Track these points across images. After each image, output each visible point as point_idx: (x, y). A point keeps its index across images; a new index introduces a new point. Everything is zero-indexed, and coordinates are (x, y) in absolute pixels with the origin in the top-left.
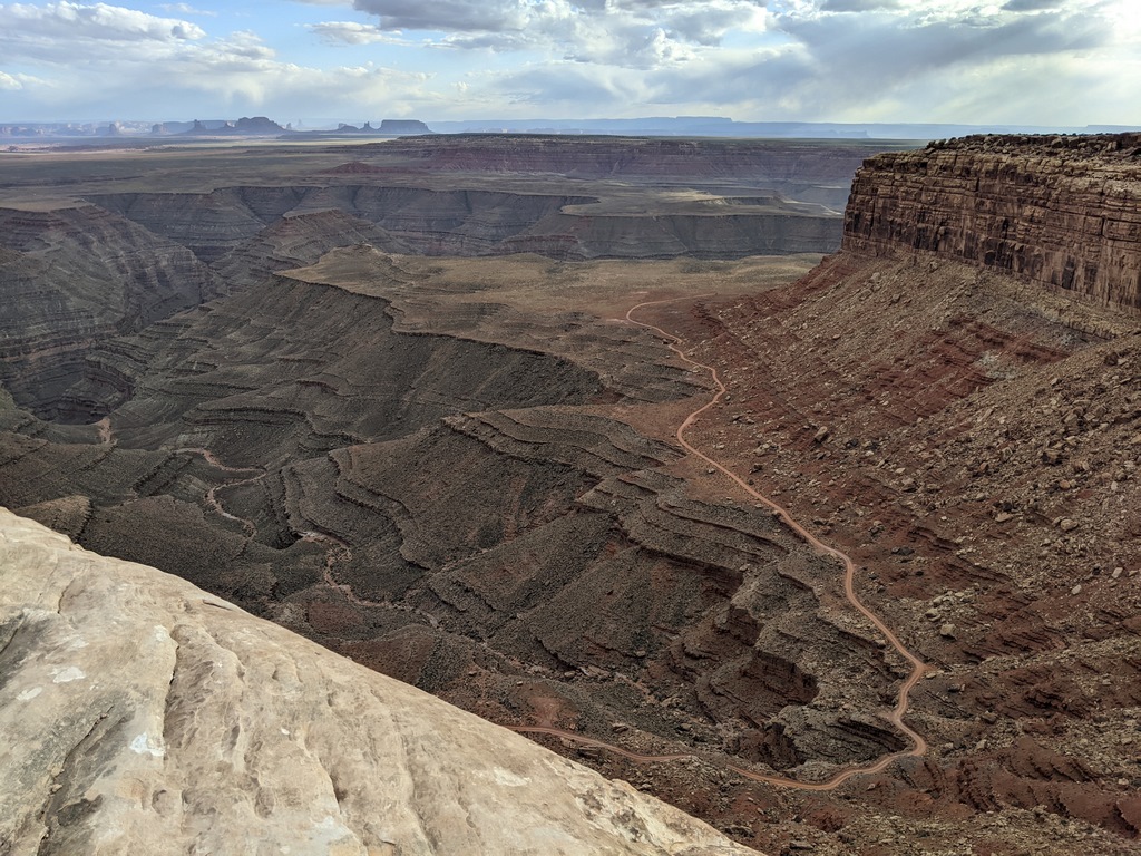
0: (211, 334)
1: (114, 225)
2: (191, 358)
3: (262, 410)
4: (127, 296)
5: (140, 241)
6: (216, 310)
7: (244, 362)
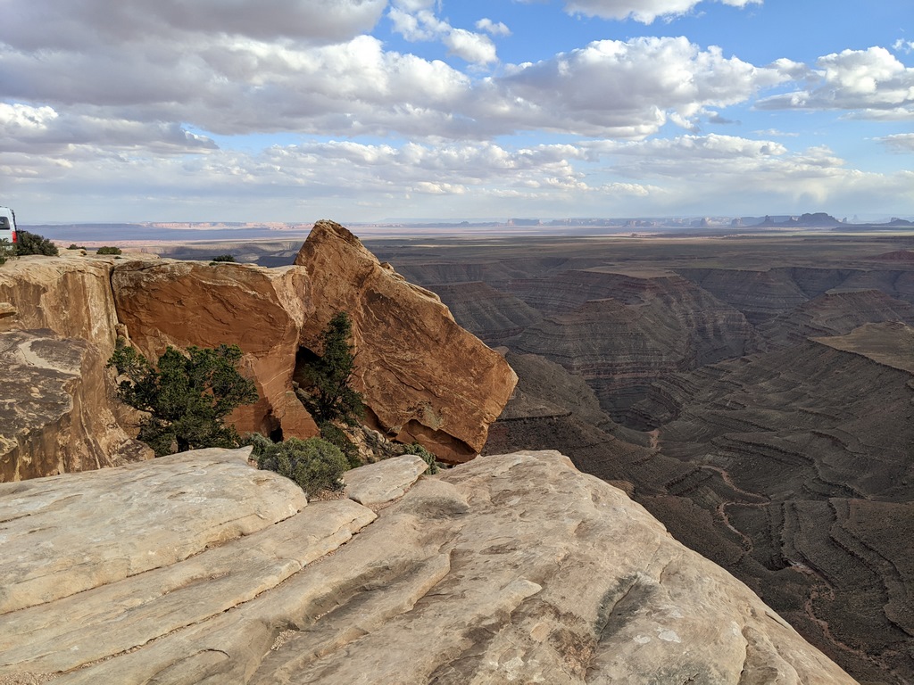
0: (746, 381)
1: (690, 291)
2: (726, 397)
3: (776, 449)
4: (689, 343)
5: (707, 304)
6: (753, 363)
7: (769, 407)
